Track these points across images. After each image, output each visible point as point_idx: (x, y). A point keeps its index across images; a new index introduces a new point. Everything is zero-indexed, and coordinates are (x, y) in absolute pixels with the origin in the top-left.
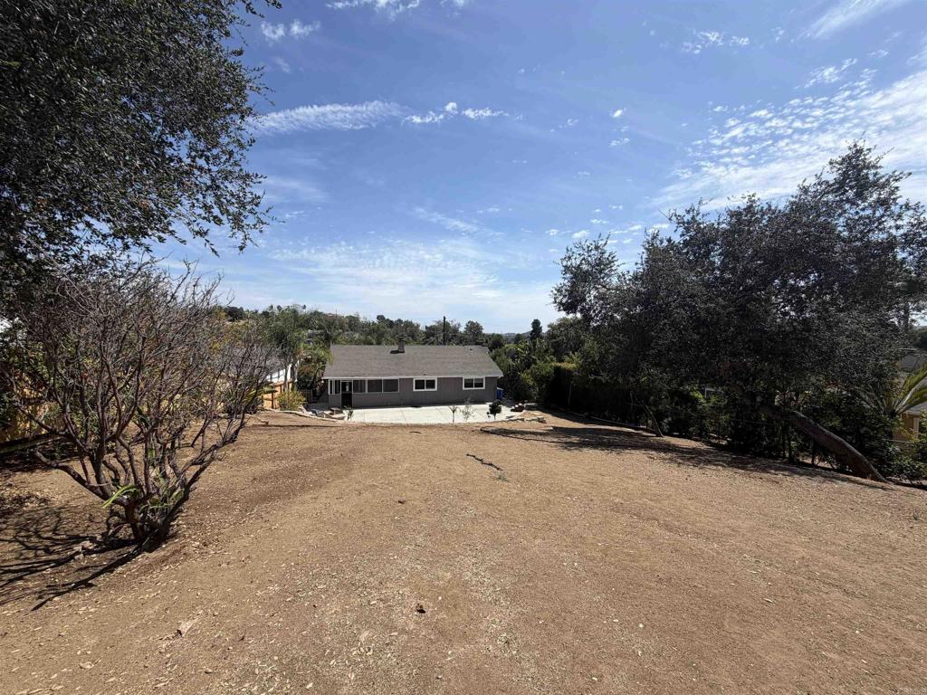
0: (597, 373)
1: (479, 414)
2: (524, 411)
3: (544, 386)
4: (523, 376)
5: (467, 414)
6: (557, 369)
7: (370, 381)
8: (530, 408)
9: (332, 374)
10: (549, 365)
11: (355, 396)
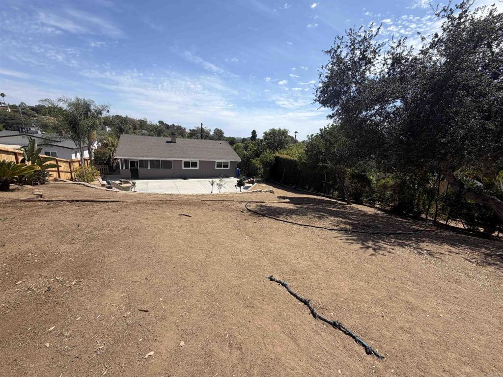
0: (324, 161)
1: (229, 186)
2: (256, 184)
3: (268, 169)
4: (254, 161)
5: (220, 186)
6: (277, 158)
7: (150, 161)
8: (258, 182)
9: (121, 154)
10: (270, 155)
11: (141, 170)
